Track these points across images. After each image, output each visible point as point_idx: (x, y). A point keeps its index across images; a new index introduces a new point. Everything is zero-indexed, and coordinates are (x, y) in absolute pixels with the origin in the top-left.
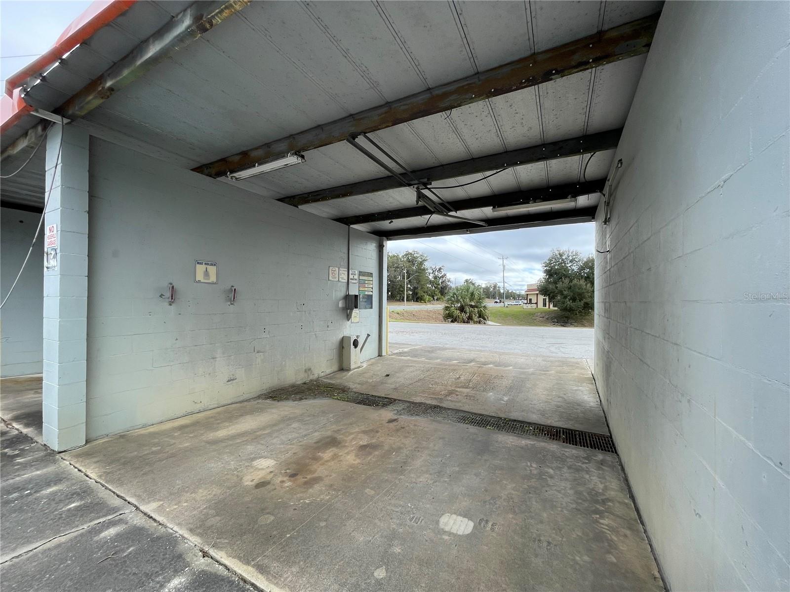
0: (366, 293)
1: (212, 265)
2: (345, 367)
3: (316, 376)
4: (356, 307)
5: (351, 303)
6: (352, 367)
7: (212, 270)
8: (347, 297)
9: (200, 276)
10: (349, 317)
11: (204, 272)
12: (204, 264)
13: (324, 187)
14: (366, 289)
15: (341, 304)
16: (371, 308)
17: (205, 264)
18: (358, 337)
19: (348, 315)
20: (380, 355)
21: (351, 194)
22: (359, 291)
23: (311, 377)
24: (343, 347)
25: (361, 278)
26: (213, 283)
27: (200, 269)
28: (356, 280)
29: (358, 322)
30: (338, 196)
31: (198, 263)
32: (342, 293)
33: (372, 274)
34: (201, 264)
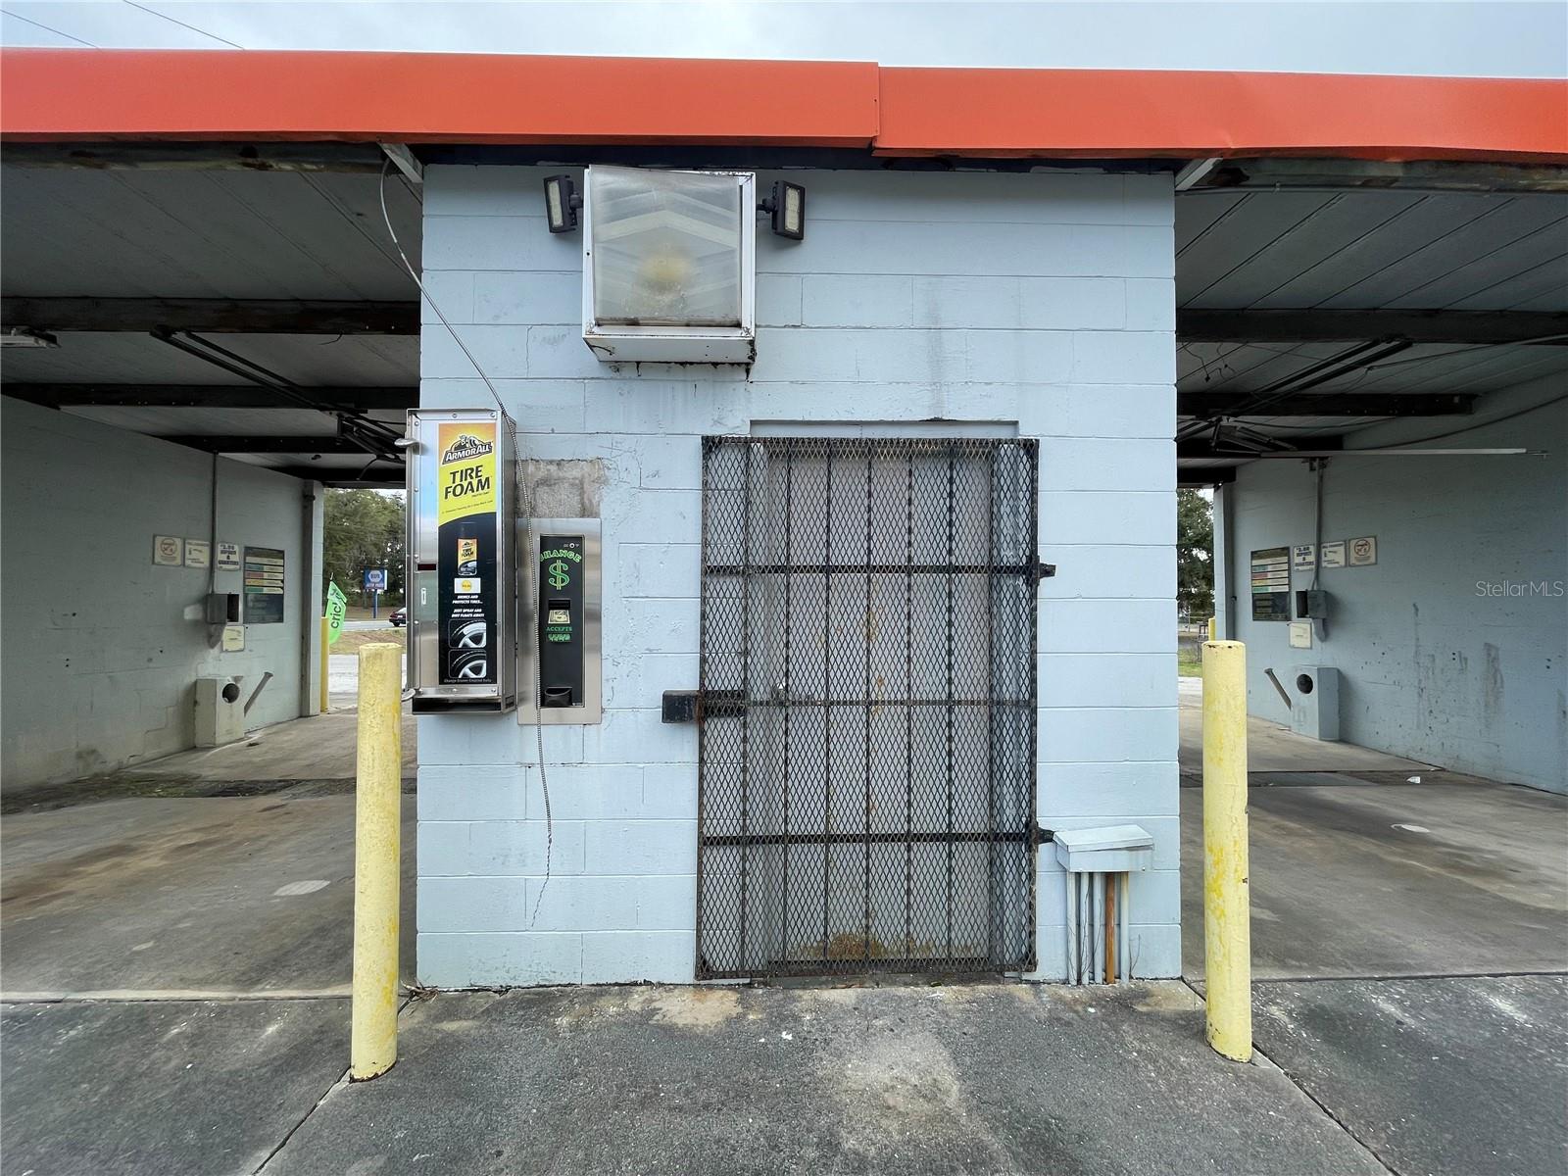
0: (266, 591)
2: (200, 740)
3: (112, 765)
4: (233, 617)
5: (220, 611)
6: (220, 740)
8: (208, 599)
10: (213, 639)
15: (191, 613)
16: (281, 620)
18: (237, 679)
19: (210, 636)
20: (303, 713)
21: (198, 403)
22: (245, 585)
23: (96, 768)
24: (193, 703)
25: (249, 559)
28: (235, 563)
29: (242, 650)
30: (167, 403)
32: (198, 586)
33: (282, 552)
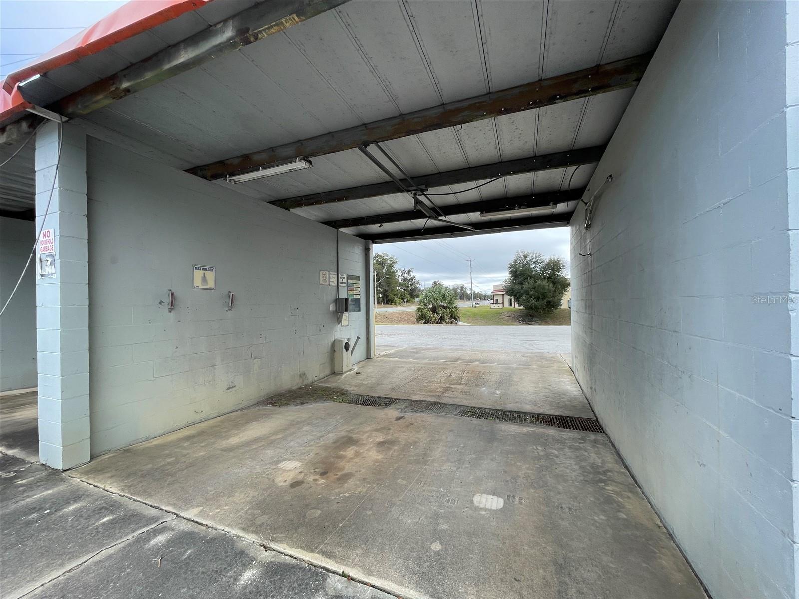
0: (355, 296)
1: (209, 270)
2: (336, 370)
3: (310, 380)
4: (346, 311)
5: (343, 306)
6: (344, 370)
7: (210, 275)
8: (337, 300)
9: (198, 282)
10: (339, 320)
11: (202, 277)
12: (201, 269)
13: (319, 191)
14: (354, 292)
15: (332, 308)
16: (359, 311)
17: (203, 269)
18: (348, 340)
19: (338, 319)
20: (368, 358)
21: (347, 198)
22: (348, 294)
23: (306, 382)
24: (334, 351)
25: (349, 281)
26: (210, 289)
27: (198, 274)
28: (345, 283)
29: (348, 326)
30: (333, 200)
31: (196, 268)
32: (332, 297)
33: (359, 277)
34: (199, 269)
